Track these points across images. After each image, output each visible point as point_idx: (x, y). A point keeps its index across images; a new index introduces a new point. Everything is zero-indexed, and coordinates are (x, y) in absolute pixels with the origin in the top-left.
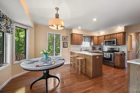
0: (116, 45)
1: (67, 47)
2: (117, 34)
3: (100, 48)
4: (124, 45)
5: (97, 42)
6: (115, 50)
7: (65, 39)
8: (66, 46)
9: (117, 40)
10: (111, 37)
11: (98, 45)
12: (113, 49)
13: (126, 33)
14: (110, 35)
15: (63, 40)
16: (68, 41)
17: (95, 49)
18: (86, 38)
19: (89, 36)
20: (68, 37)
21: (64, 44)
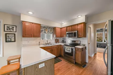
0: (77, 37)
2: (78, 24)
3: (63, 40)
4: (85, 37)
5: (60, 33)
6: (76, 42)
7: (9, 29)
9: (78, 31)
10: (73, 28)
11: (61, 37)
12: (75, 41)
13: (87, 25)
14: (71, 26)
15: (4, 31)
16: (16, 32)
17: (58, 41)
18: (47, 29)
19: (51, 28)
20: (16, 26)
21: (8, 36)
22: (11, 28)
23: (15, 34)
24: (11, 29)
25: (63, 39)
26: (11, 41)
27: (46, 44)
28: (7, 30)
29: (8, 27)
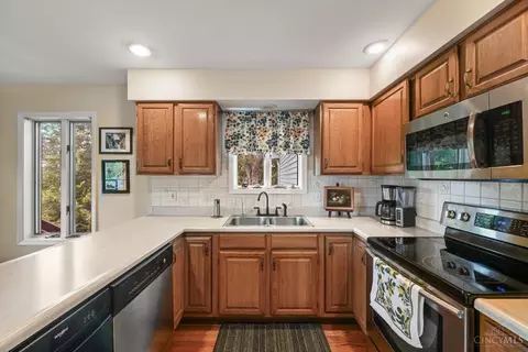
1: (128, 191)
3: (387, 197)
7: (111, 142)
8: (122, 187)
11: (372, 170)
15: (100, 153)
16: (131, 153)
17: (347, 203)
18: (268, 124)
19: (294, 112)
20: (131, 129)
21: (109, 172)
22: (116, 138)
23: (127, 162)
24: (116, 144)
25: (392, 187)
26: (117, 192)
27: (259, 214)
28: (107, 147)
29: (109, 137)
